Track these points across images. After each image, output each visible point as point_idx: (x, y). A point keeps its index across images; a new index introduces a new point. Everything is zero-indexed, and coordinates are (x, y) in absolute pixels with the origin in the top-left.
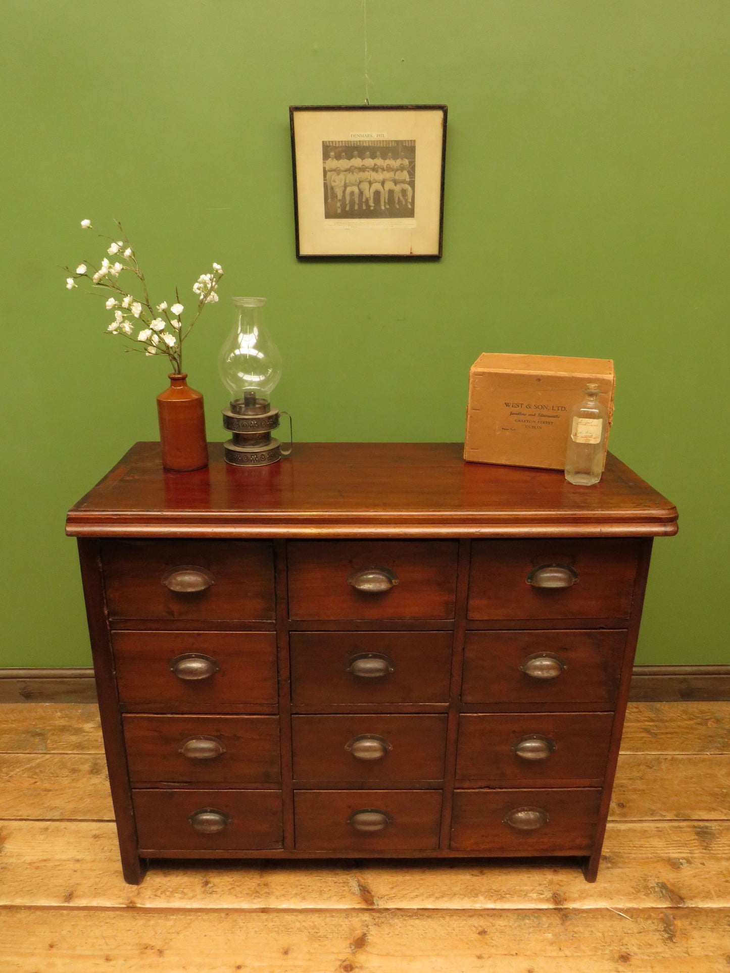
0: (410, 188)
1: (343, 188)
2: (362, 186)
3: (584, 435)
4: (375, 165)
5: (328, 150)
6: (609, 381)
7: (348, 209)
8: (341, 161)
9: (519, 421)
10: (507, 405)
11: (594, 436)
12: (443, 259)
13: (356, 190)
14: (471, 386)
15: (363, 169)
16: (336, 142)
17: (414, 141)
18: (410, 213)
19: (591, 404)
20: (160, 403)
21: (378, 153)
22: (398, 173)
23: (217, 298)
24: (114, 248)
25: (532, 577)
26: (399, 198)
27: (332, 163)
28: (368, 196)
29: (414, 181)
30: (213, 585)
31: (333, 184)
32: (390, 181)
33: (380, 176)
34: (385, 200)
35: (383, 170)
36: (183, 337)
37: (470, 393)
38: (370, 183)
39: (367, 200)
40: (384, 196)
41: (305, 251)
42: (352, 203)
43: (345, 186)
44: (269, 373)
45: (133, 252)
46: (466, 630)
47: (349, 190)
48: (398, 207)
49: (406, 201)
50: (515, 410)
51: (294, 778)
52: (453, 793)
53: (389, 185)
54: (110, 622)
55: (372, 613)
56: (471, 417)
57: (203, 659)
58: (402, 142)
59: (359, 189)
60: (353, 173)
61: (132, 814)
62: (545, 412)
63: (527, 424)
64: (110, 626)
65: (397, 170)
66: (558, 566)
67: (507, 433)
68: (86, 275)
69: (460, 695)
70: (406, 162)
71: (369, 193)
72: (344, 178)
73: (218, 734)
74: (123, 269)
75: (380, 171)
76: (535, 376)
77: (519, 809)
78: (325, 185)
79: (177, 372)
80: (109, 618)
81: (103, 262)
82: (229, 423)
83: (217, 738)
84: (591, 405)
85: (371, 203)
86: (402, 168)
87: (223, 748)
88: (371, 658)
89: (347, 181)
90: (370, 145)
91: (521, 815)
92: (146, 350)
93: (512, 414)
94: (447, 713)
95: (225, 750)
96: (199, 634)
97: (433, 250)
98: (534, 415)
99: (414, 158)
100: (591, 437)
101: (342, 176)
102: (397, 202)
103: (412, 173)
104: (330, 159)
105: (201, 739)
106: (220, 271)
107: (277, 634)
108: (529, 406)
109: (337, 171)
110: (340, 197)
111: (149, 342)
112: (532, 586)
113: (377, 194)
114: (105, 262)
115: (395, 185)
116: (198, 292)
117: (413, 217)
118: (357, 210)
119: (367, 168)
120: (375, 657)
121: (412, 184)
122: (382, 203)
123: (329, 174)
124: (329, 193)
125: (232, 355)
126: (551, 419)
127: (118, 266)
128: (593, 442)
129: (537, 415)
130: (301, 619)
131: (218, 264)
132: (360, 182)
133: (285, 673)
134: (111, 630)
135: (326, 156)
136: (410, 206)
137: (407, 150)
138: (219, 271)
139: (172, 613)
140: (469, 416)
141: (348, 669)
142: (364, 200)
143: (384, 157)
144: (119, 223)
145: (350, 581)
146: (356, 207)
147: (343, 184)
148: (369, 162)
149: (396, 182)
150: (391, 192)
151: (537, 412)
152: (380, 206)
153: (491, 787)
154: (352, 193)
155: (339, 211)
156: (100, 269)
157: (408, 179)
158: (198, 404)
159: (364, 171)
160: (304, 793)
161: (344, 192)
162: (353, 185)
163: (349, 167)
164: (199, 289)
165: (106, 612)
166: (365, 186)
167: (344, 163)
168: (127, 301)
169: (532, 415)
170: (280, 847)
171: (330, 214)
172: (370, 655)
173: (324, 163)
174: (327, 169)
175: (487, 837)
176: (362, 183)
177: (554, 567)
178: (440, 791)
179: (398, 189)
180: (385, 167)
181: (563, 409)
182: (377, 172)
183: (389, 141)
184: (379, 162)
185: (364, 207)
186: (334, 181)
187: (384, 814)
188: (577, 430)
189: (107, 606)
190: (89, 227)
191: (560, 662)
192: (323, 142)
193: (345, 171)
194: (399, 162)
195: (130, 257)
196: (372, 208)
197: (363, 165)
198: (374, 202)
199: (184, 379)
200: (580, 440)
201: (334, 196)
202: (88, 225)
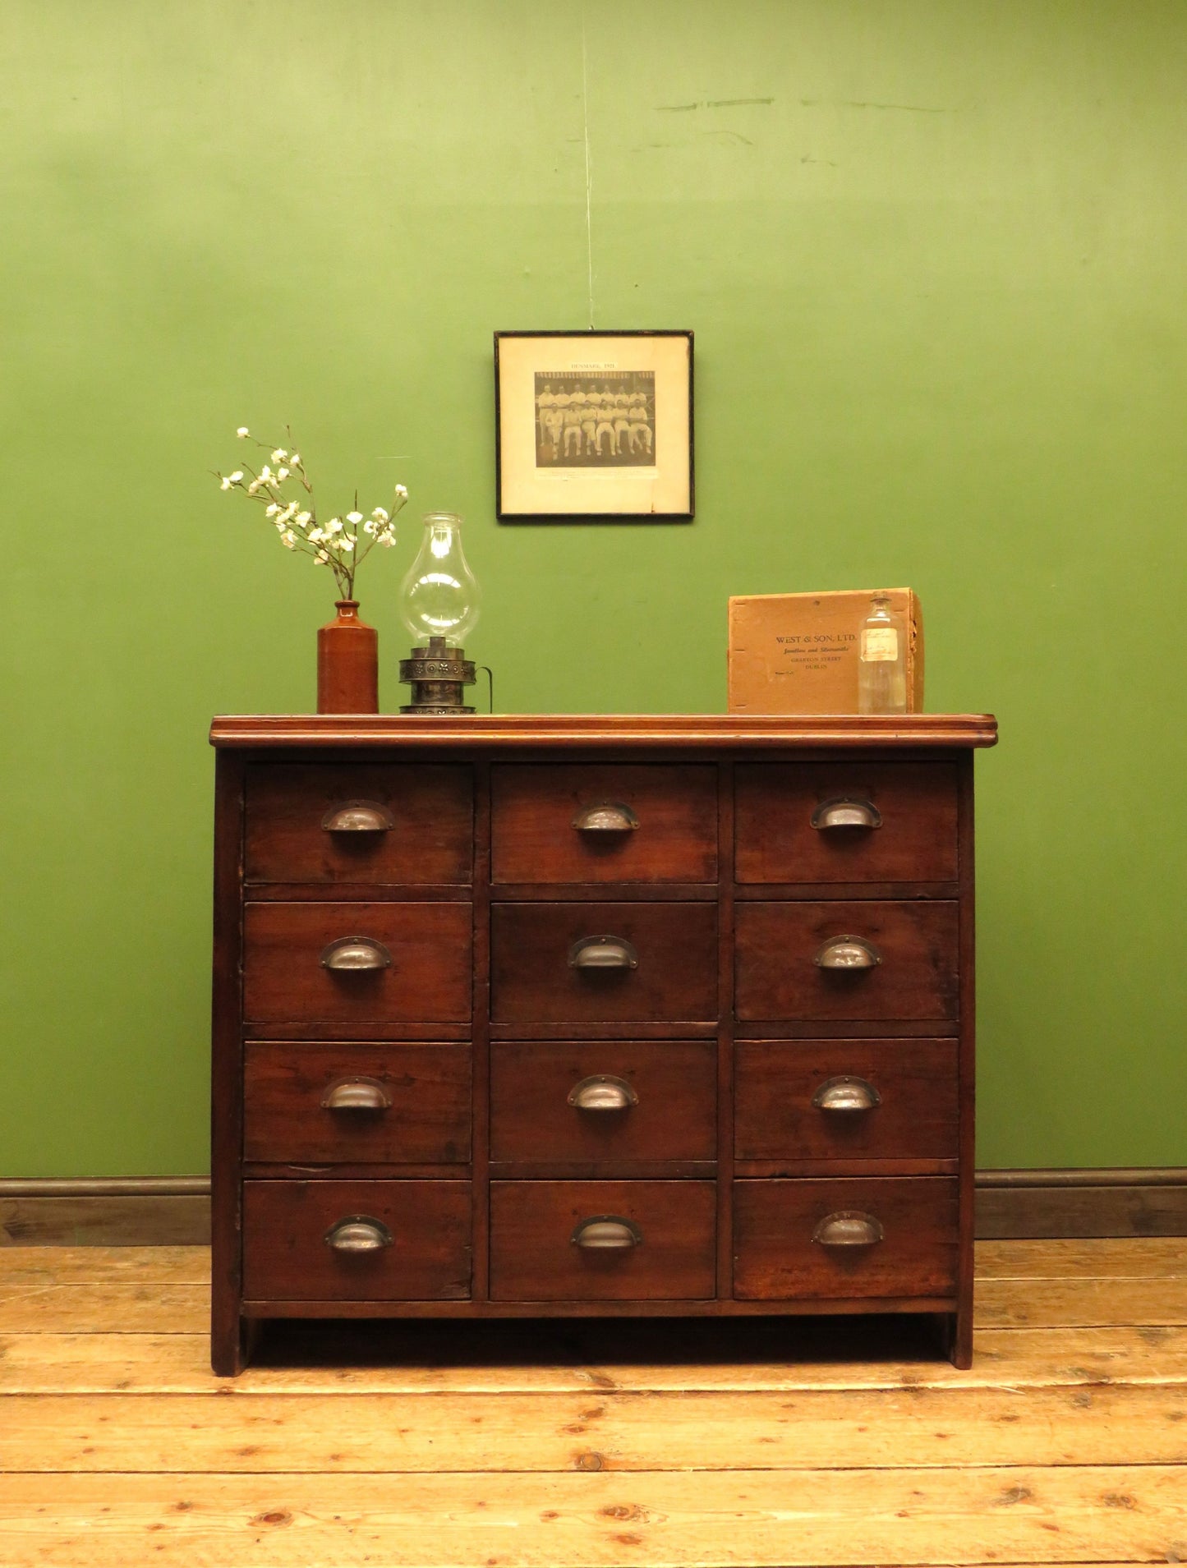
0: (648, 429)
1: (561, 430)
2: (585, 427)
3: (874, 650)
4: (603, 401)
5: (543, 383)
6: (904, 594)
7: (567, 454)
8: (559, 396)
9: (797, 660)
10: (780, 640)
11: (888, 650)
12: (696, 519)
13: (577, 430)
14: (731, 619)
15: (586, 406)
16: (552, 373)
17: (653, 373)
18: (650, 460)
19: (881, 614)
20: (322, 634)
21: (607, 387)
22: (633, 410)
23: (393, 542)
24: (279, 454)
25: (819, 816)
26: (634, 442)
27: (547, 399)
28: (593, 438)
29: (654, 421)
30: (391, 829)
31: (548, 424)
32: (623, 420)
33: (609, 414)
34: (616, 443)
35: (613, 406)
36: (357, 556)
37: (730, 630)
38: (597, 423)
39: (593, 445)
40: (615, 440)
41: (508, 508)
42: (573, 446)
43: (564, 427)
44: (465, 612)
45: (301, 460)
46: (736, 901)
47: (568, 431)
48: (633, 452)
49: (645, 445)
50: (791, 646)
51: (492, 1156)
52: (733, 1187)
53: (622, 425)
54: (245, 888)
55: (606, 872)
56: (733, 661)
57: (367, 945)
58: (637, 373)
59: (582, 430)
60: (574, 410)
61: (238, 1228)
62: (828, 644)
63: (807, 663)
64: (245, 895)
65: (632, 407)
66: (851, 800)
67: (783, 679)
68: (240, 484)
69: (734, 1009)
70: (643, 397)
71: (595, 435)
72: (561, 416)
73: (382, 1073)
74: (288, 476)
75: (609, 407)
76: (812, 598)
77: (836, 1215)
78: (538, 426)
79: (347, 596)
80: (244, 882)
81: (263, 469)
82: (409, 669)
83: (378, 1079)
84: (882, 616)
85: (598, 448)
86: (637, 405)
87: (387, 1100)
88: (604, 943)
89: (567, 420)
90: (596, 377)
91: (841, 1226)
92: (317, 553)
93: (786, 651)
94: (716, 1039)
95: (390, 1103)
96: (366, 907)
97: (682, 508)
98: (816, 651)
99: (654, 393)
100: (884, 652)
101: (559, 414)
102: (631, 445)
103: (651, 409)
104: (544, 394)
105: (357, 1082)
106: (405, 494)
107: (473, 905)
108: (807, 640)
109: (553, 408)
110: (556, 439)
111: (321, 546)
112: (817, 829)
113: (606, 436)
114: (266, 471)
115: (630, 425)
116: (370, 531)
117: (654, 465)
118: (579, 456)
119: (592, 404)
120: (610, 943)
121: (652, 423)
122: (613, 448)
123: (542, 412)
124: (542, 435)
125: (417, 585)
126: (838, 654)
127: (283, 473)
128: (887, 658)
129: (819, 650)
130: (509, 882)
131: (402, 485)
132: (584, 421)
133: (482, 967)
134: (244, 901)
135: (539, 390)
136: (649, 451)
137: (644, 383)
138: (403, 494)
139: (330, 872)
140: (731, 660)
141: (572, 962)
142: (588, 443)
143: (615, 391)
144: (288, 427)
145: (574, 823)
146: (578, 453)
147: (561, 422)
148: (595, 397)
149: (630, 422)
150: (624, 434)
151: (819, 645)
152: (610, 450)
153: (788, 1175)
154: (573, 436)
155: (555, 457)
156: (261, 475)
157: (645, 417)
158: (370, 637)
159: (588, 408)
160: (504, 1185)
161: (562, 433)
162: (574, 425)
163: (569, 402)
164: (371, 527)
165: (241, 873)
166: (590, 426)
167: (562, 399)
168: (293, 506)
169: (813, 651)
170: (466, 1296)
171: (542, 462)
172: (604, 940)
173: (536, 398)
174: (540, 405)
175: (790, 1271)
176: (586, 423)
177: (846, 802)
178: (714, 1181)
179: (632, 429)
180: (616, 403)
181: (852, 638)
182: (605, 409)
183: (621, 372)
184: (608, 397)
185: (589, 453)
186: (550, 420)
187: (628, 1226)
188: (866, 646)
189: (244, 867)
190: (246, 437)
191: (870, 950)
192: (536, 374)
193: (564, 408)
194: (633, 398)
195: (298, 465)
196: (599, 454)
197: (587, 401)
198: (602, 446)
199: (355, 606)
200: (871, 658)
201: (549, 438)
202: (246, 434)
